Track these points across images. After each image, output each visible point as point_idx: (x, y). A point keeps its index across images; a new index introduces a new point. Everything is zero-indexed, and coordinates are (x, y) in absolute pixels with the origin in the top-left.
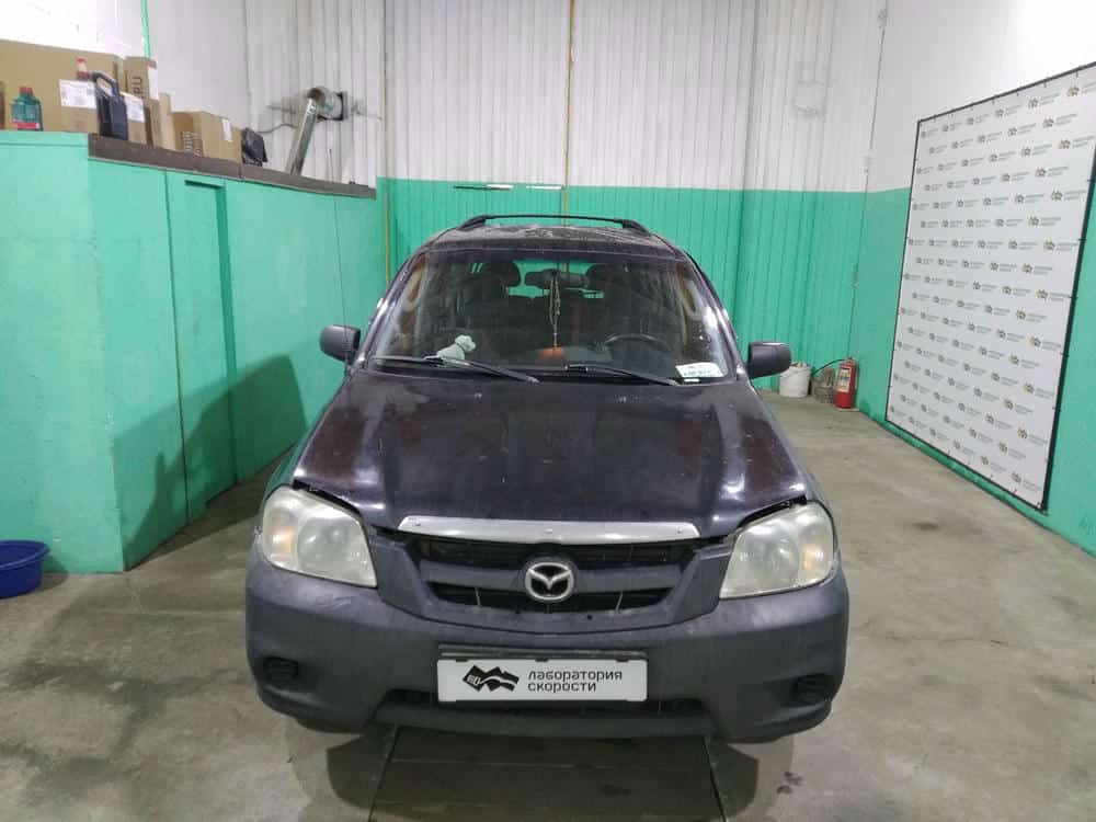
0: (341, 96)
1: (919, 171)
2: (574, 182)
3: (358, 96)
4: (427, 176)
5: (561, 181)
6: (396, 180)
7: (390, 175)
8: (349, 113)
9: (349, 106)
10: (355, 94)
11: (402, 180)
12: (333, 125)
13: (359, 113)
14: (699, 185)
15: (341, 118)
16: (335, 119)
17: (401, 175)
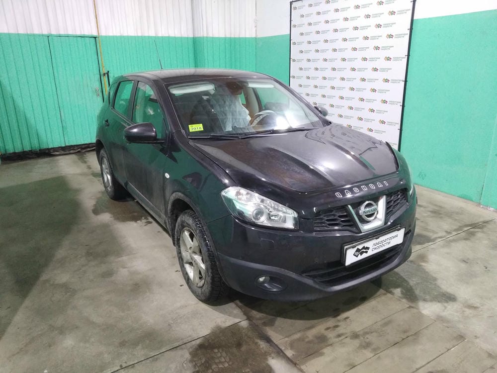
1: (295, 26)
5: (95, 34)
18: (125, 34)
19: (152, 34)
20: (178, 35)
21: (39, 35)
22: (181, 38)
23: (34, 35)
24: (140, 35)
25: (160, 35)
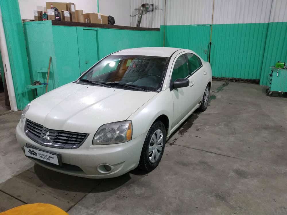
0: (153, 5)
2: (214, 24)
3: (157, 5)
4: (175, 24)
5: (210, 24)
6: (167, 26)
7: (166, 25)
8: (154, 9)
9: (154, 7)
10: (156, 4)
11: (168, 26)
12: (151, 12)
13: (157, 9)
14: (253, 22)
15: (152, 11)
16: (151, 11)
17: (168, 24)
18: (226, 23)
19: (241, 22)
20: (257, 22)
21: (187, 26)
22: (259, 24)
23: (185, 26)
24: (233, 23)
25: (245, 23)
